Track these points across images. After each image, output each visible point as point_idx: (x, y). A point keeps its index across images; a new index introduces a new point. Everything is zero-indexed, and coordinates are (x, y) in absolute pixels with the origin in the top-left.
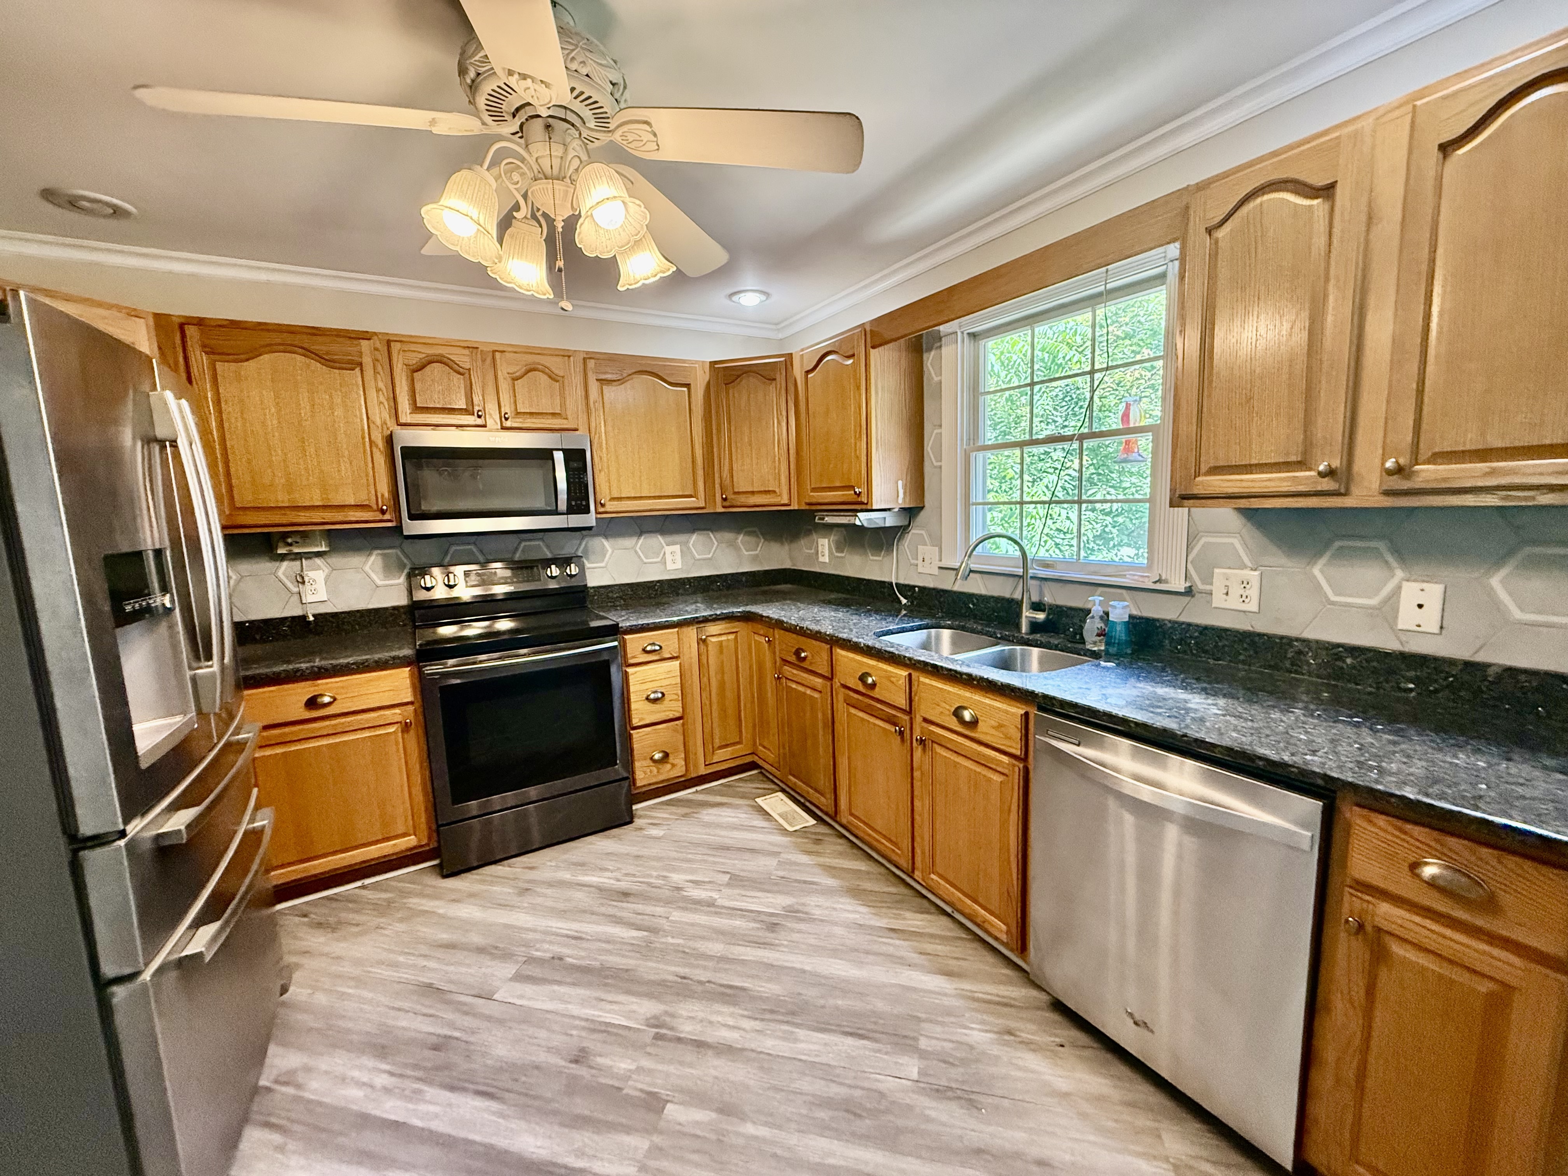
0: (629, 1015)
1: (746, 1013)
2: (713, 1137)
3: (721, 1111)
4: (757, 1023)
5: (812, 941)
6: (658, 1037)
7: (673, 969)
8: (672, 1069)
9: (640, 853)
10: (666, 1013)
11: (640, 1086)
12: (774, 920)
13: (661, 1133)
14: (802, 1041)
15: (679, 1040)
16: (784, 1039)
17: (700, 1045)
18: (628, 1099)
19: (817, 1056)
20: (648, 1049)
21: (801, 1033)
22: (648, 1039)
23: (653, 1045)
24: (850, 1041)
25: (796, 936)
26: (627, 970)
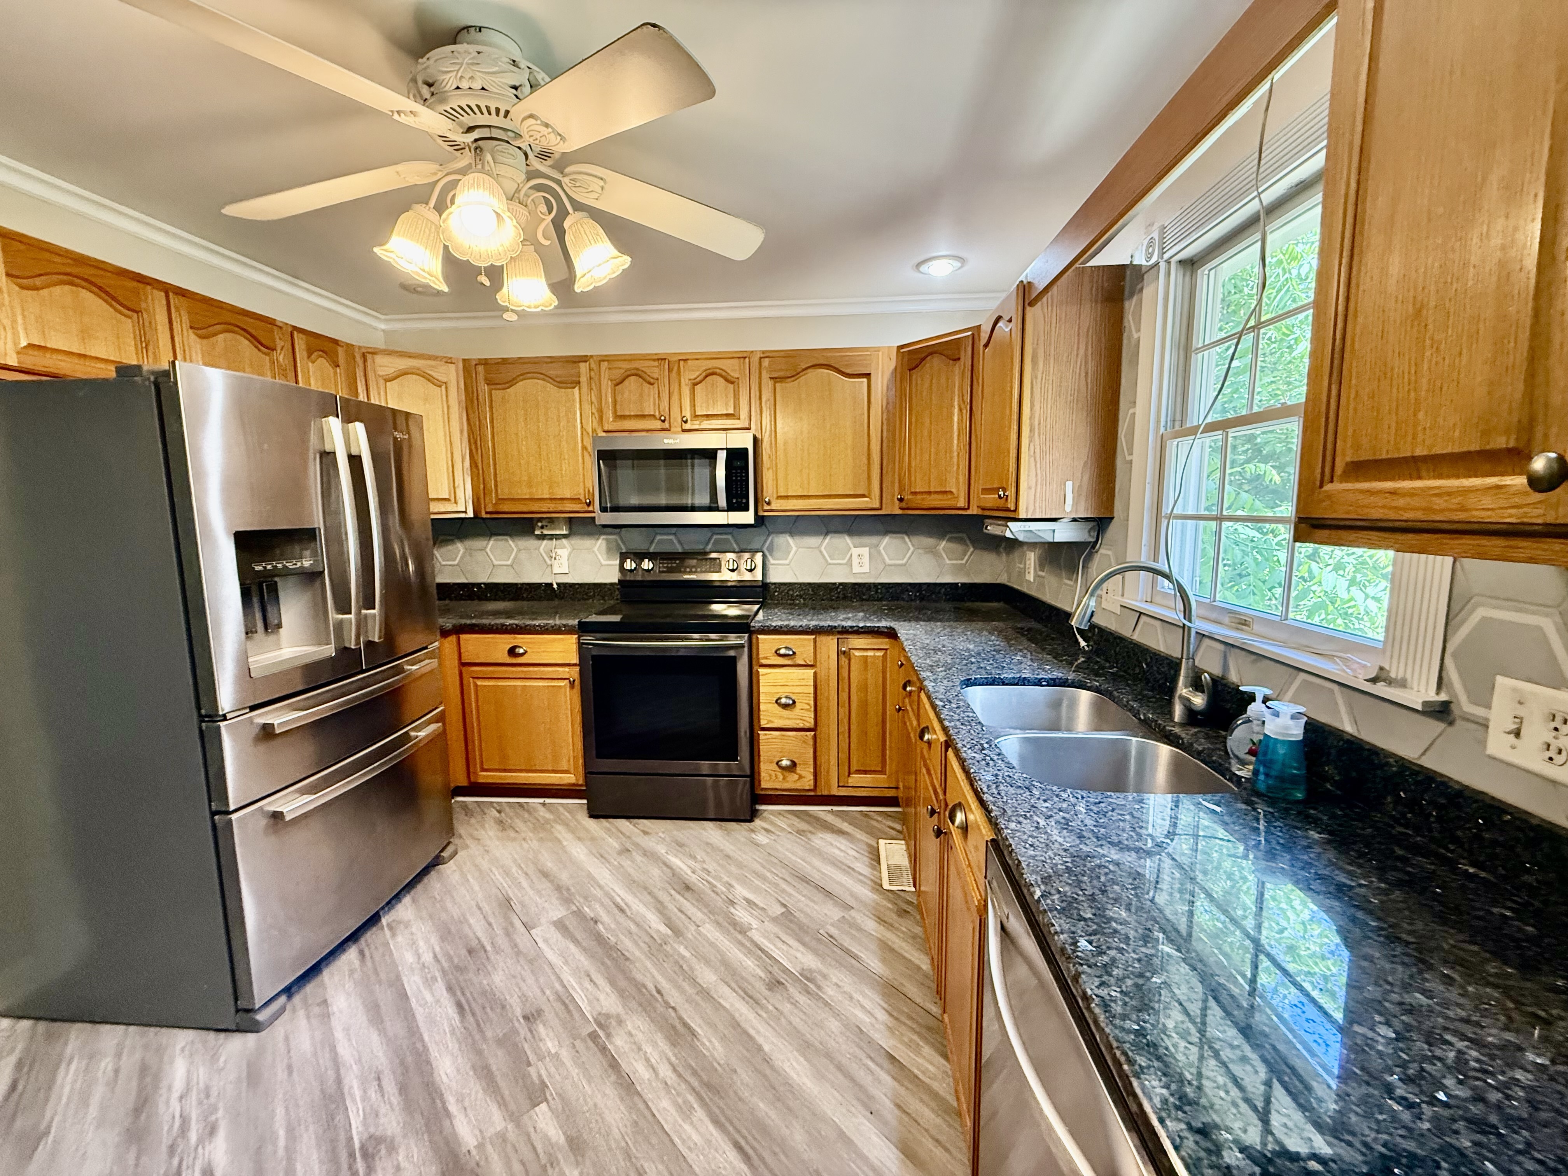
0: (593, 1001)
1: (673, 1059)
2: (544, 1160)
3: (570, 1140)
4: (674, 1076)
5: (796, 1021)
6: (593, 1036)
7: (660, 978)
8: (575, 1071)
9: (731, 854)
10: (618, 1016)
11: (543, 1073)
12: (782, 977)
13: (518, 1125)
14: (692, 1123)
15: (604, 1050)
16: (679, 1108)
17: (614, 1065)
18: (525, 1076)
19: (689, 1148)
20: (578, 1043)
21: (700, 1113)
22: (585, 1032)
23: (583, 1040)
24: (732, 1155)
25: (787, 1007)
26: (627, 959)
